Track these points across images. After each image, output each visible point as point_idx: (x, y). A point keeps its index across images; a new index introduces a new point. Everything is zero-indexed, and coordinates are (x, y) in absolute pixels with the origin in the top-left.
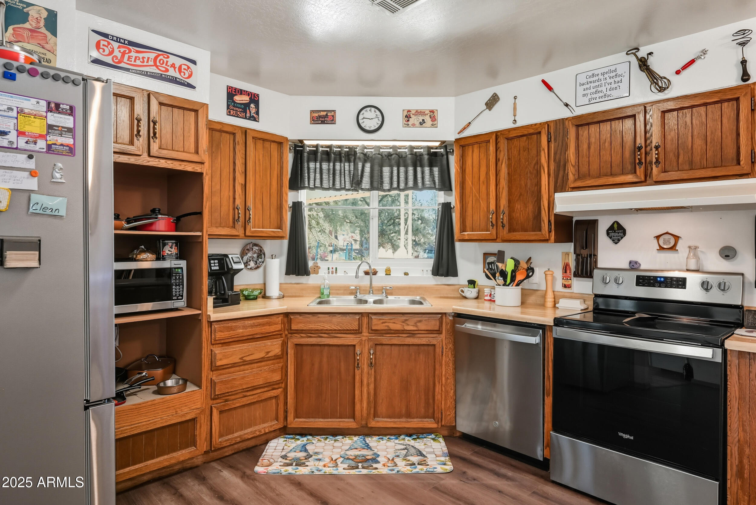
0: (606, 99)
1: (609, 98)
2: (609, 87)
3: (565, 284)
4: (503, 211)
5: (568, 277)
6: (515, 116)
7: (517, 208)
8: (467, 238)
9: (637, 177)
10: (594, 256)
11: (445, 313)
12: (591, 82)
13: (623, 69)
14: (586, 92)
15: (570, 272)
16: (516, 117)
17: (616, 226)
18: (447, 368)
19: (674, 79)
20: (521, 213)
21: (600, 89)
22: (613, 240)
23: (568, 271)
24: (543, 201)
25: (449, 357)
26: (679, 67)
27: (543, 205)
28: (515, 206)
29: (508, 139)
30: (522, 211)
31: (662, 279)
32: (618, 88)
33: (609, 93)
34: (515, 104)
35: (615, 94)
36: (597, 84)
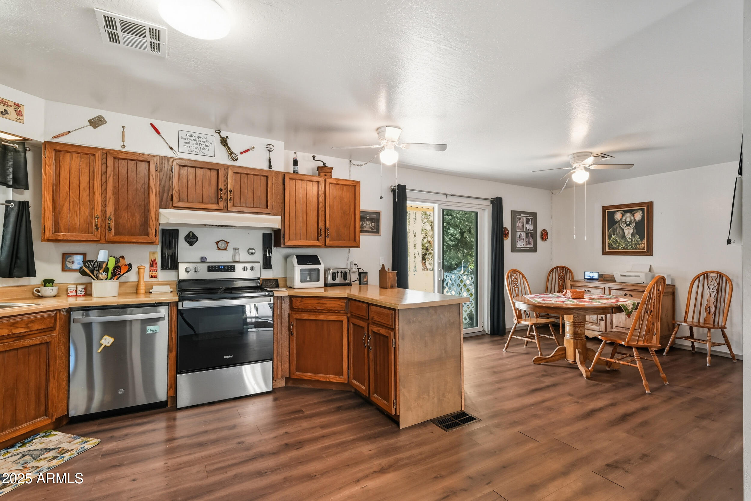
0: (200, 154)
1: (202, 154)
2: (202, 147)
3: (152, 276)
4: (109, 217)
5: (155, 270)
6: (123, 141)
7: (124, 216)
8: (62, 238)
9: (219, 207)
10: (176, 255)
11: (59, 310)
12: (190, 139)
13: (211, 139)
14: (186, 145)
15: (156, 266)
16: (124, 143)
17: (191, 234)
18: (60, 362)
19: (240, 156)
20: (128, 220)
21: (196, 146)
22: (189, 244)
23: (155, 266)
24: (151, 213)
25: (62, 351)
26: (242, 151)
27: (151, 216)
28: (122, 214)
29: (115, 158)
30: (129, 219)
31: (222, 267)
32: (208, 149)
33: (202, 151)
34: (123, 132)
35: (206, 153)
36: (195, 142)
